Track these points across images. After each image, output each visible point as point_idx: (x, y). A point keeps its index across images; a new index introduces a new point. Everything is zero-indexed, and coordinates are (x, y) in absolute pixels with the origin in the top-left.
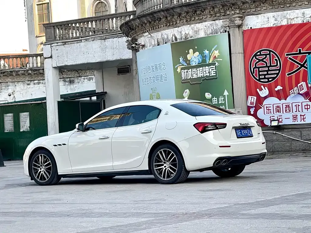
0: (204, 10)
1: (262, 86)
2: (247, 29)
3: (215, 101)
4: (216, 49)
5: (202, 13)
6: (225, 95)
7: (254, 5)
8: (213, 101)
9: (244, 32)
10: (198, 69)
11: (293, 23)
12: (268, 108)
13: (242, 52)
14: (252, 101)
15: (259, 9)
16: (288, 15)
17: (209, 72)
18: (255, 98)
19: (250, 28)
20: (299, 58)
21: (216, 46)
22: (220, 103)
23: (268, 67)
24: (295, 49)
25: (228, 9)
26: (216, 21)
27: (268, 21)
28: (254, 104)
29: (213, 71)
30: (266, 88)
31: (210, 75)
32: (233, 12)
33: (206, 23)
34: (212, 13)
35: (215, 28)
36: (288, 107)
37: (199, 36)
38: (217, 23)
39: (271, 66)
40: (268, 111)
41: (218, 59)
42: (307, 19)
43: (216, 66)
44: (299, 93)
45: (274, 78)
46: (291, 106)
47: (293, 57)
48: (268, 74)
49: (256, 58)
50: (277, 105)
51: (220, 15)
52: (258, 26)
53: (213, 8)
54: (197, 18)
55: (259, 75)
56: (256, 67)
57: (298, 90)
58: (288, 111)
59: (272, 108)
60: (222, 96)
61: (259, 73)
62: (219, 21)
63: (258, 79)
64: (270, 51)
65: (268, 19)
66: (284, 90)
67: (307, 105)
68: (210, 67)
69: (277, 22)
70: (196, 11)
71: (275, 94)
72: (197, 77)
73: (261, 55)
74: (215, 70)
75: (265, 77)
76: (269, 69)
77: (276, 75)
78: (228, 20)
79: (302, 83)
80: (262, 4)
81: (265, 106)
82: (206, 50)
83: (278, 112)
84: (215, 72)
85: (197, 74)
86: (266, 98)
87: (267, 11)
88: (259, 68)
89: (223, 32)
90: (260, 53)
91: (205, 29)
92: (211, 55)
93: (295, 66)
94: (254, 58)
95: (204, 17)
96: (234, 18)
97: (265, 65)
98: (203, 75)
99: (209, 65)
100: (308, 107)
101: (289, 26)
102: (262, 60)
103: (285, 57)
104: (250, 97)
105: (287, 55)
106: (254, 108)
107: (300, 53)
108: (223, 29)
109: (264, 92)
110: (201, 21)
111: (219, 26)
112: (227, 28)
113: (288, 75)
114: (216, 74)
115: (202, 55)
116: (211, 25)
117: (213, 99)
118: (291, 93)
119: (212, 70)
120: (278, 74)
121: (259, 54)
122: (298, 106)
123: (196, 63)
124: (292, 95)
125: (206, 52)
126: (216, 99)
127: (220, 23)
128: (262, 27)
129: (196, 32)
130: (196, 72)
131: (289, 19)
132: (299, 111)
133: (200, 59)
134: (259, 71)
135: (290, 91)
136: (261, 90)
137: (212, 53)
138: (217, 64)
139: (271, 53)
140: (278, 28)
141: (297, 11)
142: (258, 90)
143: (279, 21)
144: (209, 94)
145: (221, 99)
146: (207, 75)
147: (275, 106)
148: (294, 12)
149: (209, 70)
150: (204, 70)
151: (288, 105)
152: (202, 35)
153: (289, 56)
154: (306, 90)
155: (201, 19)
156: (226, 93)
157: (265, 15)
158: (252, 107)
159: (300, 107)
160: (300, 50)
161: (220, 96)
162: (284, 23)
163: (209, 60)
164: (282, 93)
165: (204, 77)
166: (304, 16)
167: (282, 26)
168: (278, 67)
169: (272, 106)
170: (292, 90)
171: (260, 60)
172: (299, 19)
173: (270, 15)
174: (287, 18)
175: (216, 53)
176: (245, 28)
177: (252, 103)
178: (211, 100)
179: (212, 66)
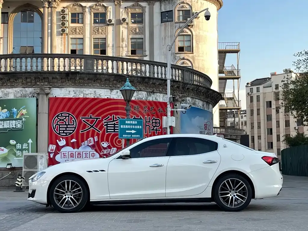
0: (18, 79)
1: (61, 138)
2: (52, 97)
3: (19, 146)
4: (24, 109)
5: (15, 81)
6: (29, 143)
7: (61, 81)
8: (17, 146)
9: (50, 99)
10: (5, 122)
11: (88, 97)
12: (64, 154)
13: (48, 113)
14: (52, 148)
15: (63, 84)
16: (84, 91)
17: (16, 125)
18: (55, 146)
19: (54, 97)
20: (90, 121)
21: (24, 106)
22: (23, 148)
23: (67, 125)
24: (88, 115)
25: (38, 81)
26: (26, 88)
27: (69, 93)
28: (54, 151)
29: (20, 124)
30: (64, 139)
31: (16, 127)
32: (42, 84)
33: (16, 89)
34: (24, 82)
35: (24, 93)
36: (80, 154)
37: (9, 98)
38: (26, 90)
39: (69, 125)
40: (64, 156)
41: (25, 116)
42: (97, 96)
43: (22, 121)
44: (88, 145)
45: (70, 133)
46: (81, 154)
47: (86, 120)
48: (66, 130)
49: (58, 118)
50: (71, 152)
51: (31, 84)
52: (62, 96)
53: (26, 78)
54: (9, 84)
55: (60, 130)
56: (57, 124)
57: (88, 143)
58: (79, 157)
59: (67, 154)
60: (26, 144)
61: (59, 129)
62: (28, 89)
63: (58, 133)
64: (69, 114)
65: (69, 92)
66: (77, 142)
67: (93, 154)
68: (17, 121)
69: (76, 95)
70: (10, 79)
71: (70, 144)
72: (3, 128)
73: (62, 116)
74: (21, 124)
75: (64, 132)
76: (67, 126)
77: (72, 131)
78: (39, 89)
79: (91, 138)
80: (67, 81)
81: (62, 153)
82: (14, 108)
83: (72, 157)
84: (21, 125)
85: (3, 125)
86: (63, 147)
87: (69, 87)
88: (59, 125)
89: (31, 97)
90: (62, 115)
91: (14, 93)
92: (19, 113)
93: (87, 127)
94: (57, 118)
95: (16, 84)
96: (45, 87)
97: (65, 124)
98: (10, 127)
99: (16, 120)
100: (94, 155)
101: (85, 99)
102: (63, 120)
103: (80, 120)
104: (51, 146)
105: (82, 118)
106: (53, 154)
107: (91, 118)
108: (31, 95)
109: (62, 143)
110: (12, 87)
111: (28, 92)
112: (35, 95)
113: (81, 132)
114: (22, 127)
115: (10, 112)
116: (21, 91)
117: (17, 145)
118: (82, 145)
119: (18, 123)
120: (73, 131)
121: (60, 115)
122: (87, 154)
123: (3, 118)
124: (83, 146)
125: (15, 110)
126: (20, 145)
127: (29, 90)
128: (64, 97)
129: (6, 95)
130: (3, 124)
131: (85, 94)
132: (87, 157)
133: (8, 115)
134: (60, 128)
135: (82, 143)
136: (60, 140)
137: (20, 111)
138: (24, 119)
139: (70, 115)
140: (77, 99)
141: (91, 89)
142: (57, 141)
143: (77, 95)
144: (14, 141)
145: (25, 145)
146: (13, 127)
147: (69, 153)
148: (89, 90)
149: (16, 123)
150: (11, 123)
151: (80, 153)
152: (11, 97)
153: (83, 119)
154: (93, 143)
155: (13, 85)
156: (30, 141)
157: (68, 89)
158: (52, 153)
159: (88, 155)
160: (91, 116)
161: (24, 144)
162: (81, 96)
163: (17, 116)
164: (75, 144)
165: (10, 128)
166: (95, 94)
167: (79, 98)
168: (74, 126)
169: (67, 153)
170: (84, 142)
171: (61, 120)
172: (92, 95)
173: (71, 89)
174: (83, 93)
175: (24, 112)
176: (51, 96)
177: (52, 150)
178: (15, 146)
179: (19, 121)
